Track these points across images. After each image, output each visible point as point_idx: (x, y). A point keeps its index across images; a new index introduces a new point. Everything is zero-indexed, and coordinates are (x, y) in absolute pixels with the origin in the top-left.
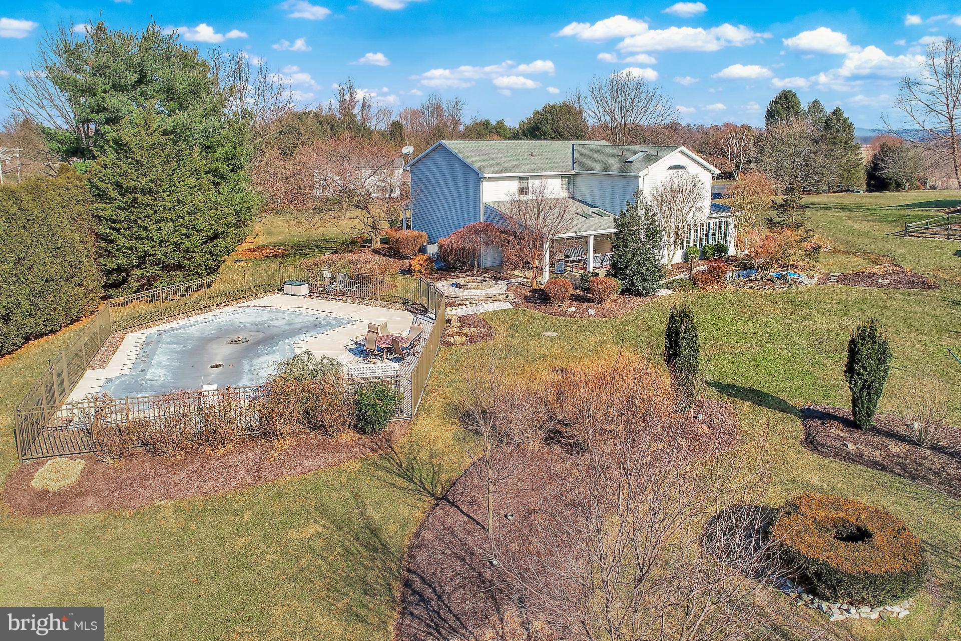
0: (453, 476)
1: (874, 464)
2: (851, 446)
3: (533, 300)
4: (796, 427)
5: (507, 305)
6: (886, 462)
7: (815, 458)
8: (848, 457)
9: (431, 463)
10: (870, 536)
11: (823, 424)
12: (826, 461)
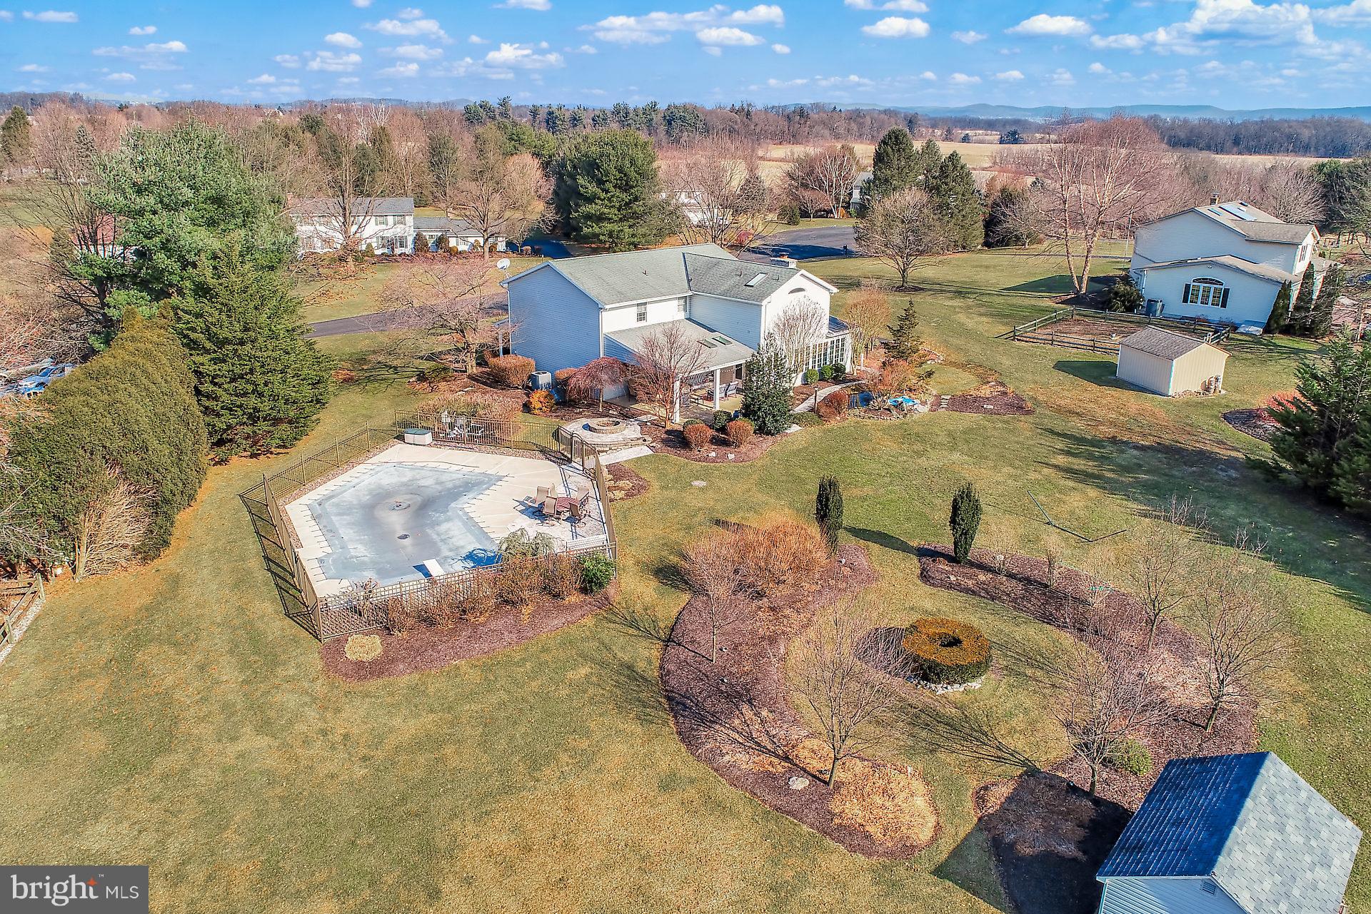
0: (670, 623)
1: (967, 591)
2: (953, 578)
3: (671, 444)
4: (913, 564)
5: (646, 451)
6: (976, 589)
7: (927, 588)
8: (950, 586)
9: (647, 614)
10: (960, 642)
11: (934, 561)
12: (935, 590)
